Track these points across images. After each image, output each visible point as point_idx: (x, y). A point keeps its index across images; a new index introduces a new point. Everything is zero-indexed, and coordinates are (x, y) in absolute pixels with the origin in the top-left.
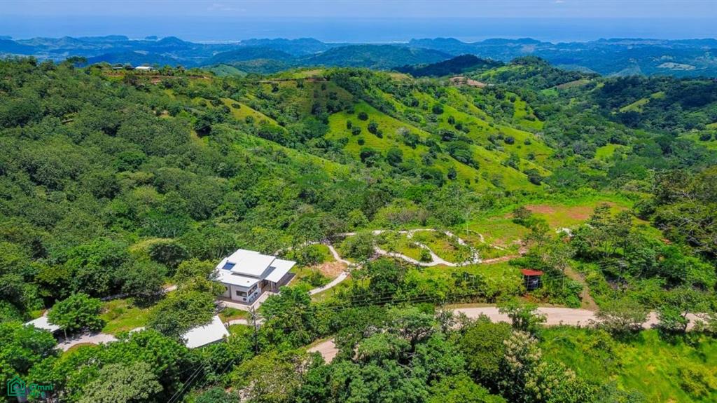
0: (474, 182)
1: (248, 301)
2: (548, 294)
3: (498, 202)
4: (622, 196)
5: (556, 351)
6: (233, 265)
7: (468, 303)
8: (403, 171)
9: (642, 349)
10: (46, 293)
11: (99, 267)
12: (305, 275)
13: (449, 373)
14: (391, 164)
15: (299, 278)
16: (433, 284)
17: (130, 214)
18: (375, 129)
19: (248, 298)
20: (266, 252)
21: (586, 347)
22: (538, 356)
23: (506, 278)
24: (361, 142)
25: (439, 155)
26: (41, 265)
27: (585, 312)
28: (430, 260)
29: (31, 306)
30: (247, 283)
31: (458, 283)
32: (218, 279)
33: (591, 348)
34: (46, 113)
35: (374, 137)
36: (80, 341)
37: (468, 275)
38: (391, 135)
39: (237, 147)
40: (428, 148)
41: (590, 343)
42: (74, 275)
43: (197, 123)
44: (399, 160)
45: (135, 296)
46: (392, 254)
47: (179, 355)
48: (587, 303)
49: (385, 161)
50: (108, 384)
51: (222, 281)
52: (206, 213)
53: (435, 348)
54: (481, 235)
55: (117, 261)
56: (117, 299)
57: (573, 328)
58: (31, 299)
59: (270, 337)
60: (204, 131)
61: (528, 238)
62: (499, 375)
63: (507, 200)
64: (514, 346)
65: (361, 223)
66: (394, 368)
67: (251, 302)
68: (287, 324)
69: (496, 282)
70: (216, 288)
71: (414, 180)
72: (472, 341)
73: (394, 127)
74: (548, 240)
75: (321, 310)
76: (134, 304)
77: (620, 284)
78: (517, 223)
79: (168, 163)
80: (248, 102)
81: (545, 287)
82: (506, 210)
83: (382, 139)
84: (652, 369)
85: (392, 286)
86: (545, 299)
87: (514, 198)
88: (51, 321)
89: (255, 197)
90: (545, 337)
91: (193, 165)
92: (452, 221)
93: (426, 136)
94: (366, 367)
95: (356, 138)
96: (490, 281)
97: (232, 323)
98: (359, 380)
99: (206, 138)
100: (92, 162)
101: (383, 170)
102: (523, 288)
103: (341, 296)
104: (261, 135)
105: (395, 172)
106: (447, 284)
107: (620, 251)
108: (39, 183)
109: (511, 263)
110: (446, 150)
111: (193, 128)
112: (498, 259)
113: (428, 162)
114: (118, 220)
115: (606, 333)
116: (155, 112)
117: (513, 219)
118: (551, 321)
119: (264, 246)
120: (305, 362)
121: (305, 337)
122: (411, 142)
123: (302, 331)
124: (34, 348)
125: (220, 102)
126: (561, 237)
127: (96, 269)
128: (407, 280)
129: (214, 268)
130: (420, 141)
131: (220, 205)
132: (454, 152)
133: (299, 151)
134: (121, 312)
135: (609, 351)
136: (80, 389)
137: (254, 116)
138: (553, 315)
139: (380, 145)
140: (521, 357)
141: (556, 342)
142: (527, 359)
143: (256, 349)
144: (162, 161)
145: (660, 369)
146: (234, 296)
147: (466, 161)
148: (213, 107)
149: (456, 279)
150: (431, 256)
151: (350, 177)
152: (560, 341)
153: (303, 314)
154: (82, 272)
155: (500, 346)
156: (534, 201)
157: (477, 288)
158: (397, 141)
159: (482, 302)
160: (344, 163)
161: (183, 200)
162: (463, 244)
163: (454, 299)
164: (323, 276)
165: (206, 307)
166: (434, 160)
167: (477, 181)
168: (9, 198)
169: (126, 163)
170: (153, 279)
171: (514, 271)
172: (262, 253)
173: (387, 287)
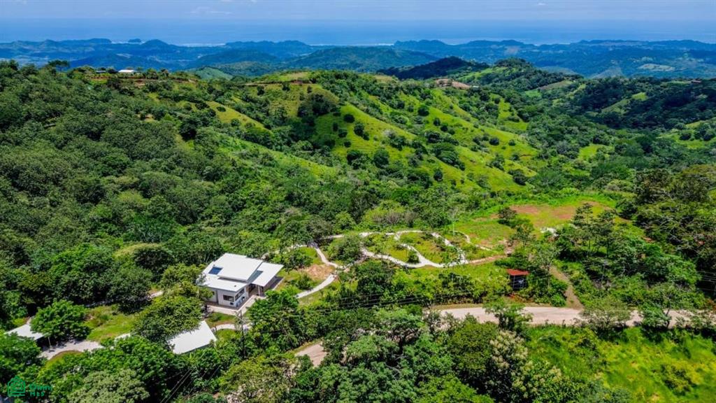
2: (534, 293)
3: (483, 202)
4: (605, 195)
5: (542, 350)
6: (220, 269)
7: (455, 303)
9: (626, 347)
11: (84, 274)
12: (293, 279)
13: (437, 373)
14: (378, 166)
15: (286, 282)
16: (421, 285)
17: (115, 218)
19: (235, 303)
20: (253, 255)
21: (571, 345)
22: (524, 356)
23: (492, 278)
25: (425, 156)
28: (417, 262)
29: (14, 314)
30: (235, 287)
32: (204, 284)
33: (576, 346)
34: (28, 118)
36: (65, 349)
37: (455, 275)
38: (377, 137)
40: (414, 150)
41: (575, 341)
42: (57, 282)
43: (182, 127)
44: (386, 162)
45: (120, 302)
46: (379, 256)
47: (166, 361)
48: (572, 302)
49: (372, 163)
50: (93, 392)
51: (209, 286)
52: (192, 216)
53: (424, 350)
54: (467, 236)
55: (102, 267)
56: (102, 305)
57: (559, 327)
58: (14, 307)
59: (258, 341)
61: (513, 239)
62: (486, 375)
63: (492, 201)
65: (348, 225)
66: (382, 370)
67: (238, 307)
68: (274, 327)
69: (482, 283)
70: (202, 292)
72: (460, 342)
74: (533, 240)
75: (309, 313)
76: (119, 310)
77: (603, 282)
78: (502, 223)
79: (154, 168)
80: (233, 105)
81: (531, 288)
82: (491, 211)
84: (636, 366)
85: (379, 288)
88: (35, 330)
89: (242, 200)
90: (532, 336)
91: (179, 169)
92: (438, 222)
93: (412, 138)
94: (354, 369)
96: (476, 281)
97: (219, 328)
98: (347, 383)
99: (192, 142)
100: (76, 167)
101: (370, 172)
102: (509, 288)
105: (381, 174)
106: (434, 285)
107: (603, 249)
108: (21, 189)
109: (497, 264)
110: (432, 152)
111: (178, 131)
112: (484, 259)
113: (414, 164)
114: (103, 225)
115: (591, 332)
116: (139, 116)
117: (499, 219)
118: (537, 321)
119: (250, 250)
120: (293, 366)
121: (293, 341)
122: (397, 144)
124: (17, 356)
125: (205, 106)
126: (546, 237)
127: (80, 275)
128: (395, 282)
129: (200, 273)
131: (206, 208)
133: (286, 154)
134: (106, 318)
135: (594, 349)
136: (65, 397)
137: (240, 119)
138: (538, 314)
140: (507, 356)
141: (542, 341)
142: (514, 358)
143: (244, 354)
145: (644, 366)
146: (221, 301)
147: (452, 162)
148: (198, 111)
149: (442, 280)
150: (418, 258)
152: (545, 340)
153: (290, 318)
154: (66, 278)
155: (487, 346)
157: (464, 289)
158: (383, 143)
159: (469, 302)
161: (168, 204)
162: (450, 245)
163: (441, 300)
164: (311, 280)
165: (193, 313)
166: (420, 162)
167: (462, 182)
169: (111, 168)
170: (138, 285)
171: (500, 271)
172: (249, 256)
173: (374, 289)
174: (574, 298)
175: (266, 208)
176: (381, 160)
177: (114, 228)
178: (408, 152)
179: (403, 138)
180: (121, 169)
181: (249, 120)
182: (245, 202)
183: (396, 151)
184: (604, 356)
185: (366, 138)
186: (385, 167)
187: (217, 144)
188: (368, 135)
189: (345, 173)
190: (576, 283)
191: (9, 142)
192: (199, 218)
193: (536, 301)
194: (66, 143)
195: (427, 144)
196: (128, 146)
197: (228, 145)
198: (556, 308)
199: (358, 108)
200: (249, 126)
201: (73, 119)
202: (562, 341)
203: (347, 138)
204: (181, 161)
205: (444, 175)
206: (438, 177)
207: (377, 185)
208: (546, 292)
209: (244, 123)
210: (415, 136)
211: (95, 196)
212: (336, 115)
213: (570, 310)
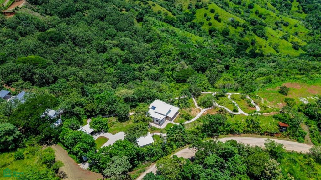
0: (264, 47)
1: (160, 124)
2: (289, 134)
7: (252, 134)
8: (229, 40)
10: (88, 114)
14: (224, 36)
17: (110, 60)
18: (218, 18)
21: (302, 164)
24: (210, 24)
25: (248, 32)
26: (85, 100)
27: (306, 145)
31: (248, 126)
34: (77, 10)
35: (216, 22)
38: (225, 21)
39: (154, 28)
40: (243, 29)
41: (304, 162)
44: (228, 34)
48: (307, 141)
49: (221, 34)
52: (140, 60)
60: (140, 20)
64: (269, 167)
71: (234, 45)
73: (227, 17)
75: (189, 134)
78: (281, 93)
79: (125, 36)
80: (159, 3)
83: (221, 23)
86: (288, 136)
87: (282, 78)
89: (161, 53)
91: (136, 37)
95: (208, 22)
99: (141, 23)
100: (96, 35)
101: (219, 39)
103: (197, 128)
104: (165, 21)
105: (225, 40)
108: (76, 45)
109: (274, 117)
110: (252, 30)
111: (135, 18)
112: (268, 113)
113: (242, 36)
114: (106, 62)
116: (120, 9)
117: (279, 90)
122: (234, 25)
123: (181, 142)
125: (147, 3)
128: (226, 123)
130: (239, 25)
131: (146, 57)
132: (256, 31)
133: (181, 30)
137: (162, 10)
139: (219, 26)
144: (123, 34)
147: (261, 36)
148: (144, 6)
151: (203, 43)
156: (292, 80)
158: (228, 24)
160: (201, 36)
161: (131, 55)
166: (245, 35)
167: (265, 47)
168: (66, 52)
171: (275, 121)
174: (309, 139)
175: (171, 58)
176: (225, 33)
177: (110, 64)
178: (239, 29)
179: (238, 22)
180: (113, 37)
181: (166, 11)
182: (162, 54)
183: (234, 29)
184: (316, 171)
185: (220, 21)
186: (227, 37)
187: (152, 25)
188: (221, 20)
189: (207, 40)
190: (311, 132)
191: (71, 22)
192: (143, 61)
193: (290, 138)
194: (91, 22)
195: (250, 26)
196: (115, 25)
197: (156, 25)
198: (299, 143)
199: (218, 5)
200: (166, 14)
201: (94, 11)
202: (298, 161)
203: (211, 21)
204: (136, 33)
205: (256, 42)
206: (253, 43)
207: (222, 47)
208: (295, 135)
209: (164, 12)
210: (245, 21)
211: (103, 49)
212: (206, 9)
213: (305, 145)
